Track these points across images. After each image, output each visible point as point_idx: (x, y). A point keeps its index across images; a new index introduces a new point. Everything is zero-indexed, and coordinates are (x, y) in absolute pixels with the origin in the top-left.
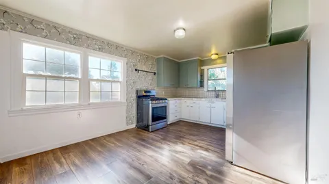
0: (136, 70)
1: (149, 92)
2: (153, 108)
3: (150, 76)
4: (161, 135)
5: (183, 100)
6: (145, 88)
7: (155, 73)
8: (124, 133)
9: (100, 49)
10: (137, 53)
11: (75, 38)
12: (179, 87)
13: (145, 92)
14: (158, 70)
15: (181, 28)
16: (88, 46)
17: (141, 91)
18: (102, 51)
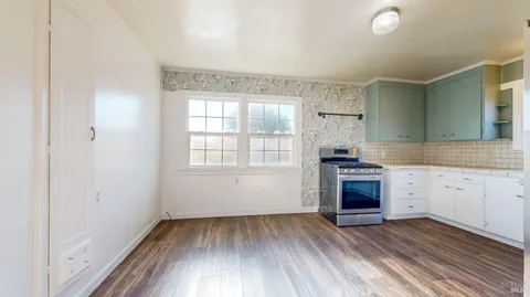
0: (320, 114)
1: (346, 152)
2: (345, 183)
3: (350, 122)
4: (357, 238)
5: (434, 171)
6: (337, 146)
7: (360, 117)
8: (294, 219)
9: (263, 91)
10: (323, 84)
11: (232, 83)
12: (425, 139)
13: (338, 151)
14: (367, 108)
15: (386, 10)
16: (248, 90)
17: (329, 150)
18: (266, 93)
